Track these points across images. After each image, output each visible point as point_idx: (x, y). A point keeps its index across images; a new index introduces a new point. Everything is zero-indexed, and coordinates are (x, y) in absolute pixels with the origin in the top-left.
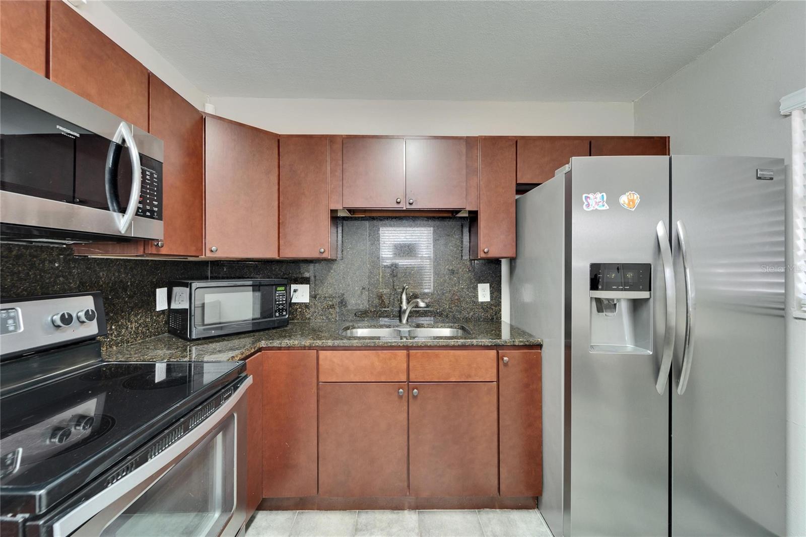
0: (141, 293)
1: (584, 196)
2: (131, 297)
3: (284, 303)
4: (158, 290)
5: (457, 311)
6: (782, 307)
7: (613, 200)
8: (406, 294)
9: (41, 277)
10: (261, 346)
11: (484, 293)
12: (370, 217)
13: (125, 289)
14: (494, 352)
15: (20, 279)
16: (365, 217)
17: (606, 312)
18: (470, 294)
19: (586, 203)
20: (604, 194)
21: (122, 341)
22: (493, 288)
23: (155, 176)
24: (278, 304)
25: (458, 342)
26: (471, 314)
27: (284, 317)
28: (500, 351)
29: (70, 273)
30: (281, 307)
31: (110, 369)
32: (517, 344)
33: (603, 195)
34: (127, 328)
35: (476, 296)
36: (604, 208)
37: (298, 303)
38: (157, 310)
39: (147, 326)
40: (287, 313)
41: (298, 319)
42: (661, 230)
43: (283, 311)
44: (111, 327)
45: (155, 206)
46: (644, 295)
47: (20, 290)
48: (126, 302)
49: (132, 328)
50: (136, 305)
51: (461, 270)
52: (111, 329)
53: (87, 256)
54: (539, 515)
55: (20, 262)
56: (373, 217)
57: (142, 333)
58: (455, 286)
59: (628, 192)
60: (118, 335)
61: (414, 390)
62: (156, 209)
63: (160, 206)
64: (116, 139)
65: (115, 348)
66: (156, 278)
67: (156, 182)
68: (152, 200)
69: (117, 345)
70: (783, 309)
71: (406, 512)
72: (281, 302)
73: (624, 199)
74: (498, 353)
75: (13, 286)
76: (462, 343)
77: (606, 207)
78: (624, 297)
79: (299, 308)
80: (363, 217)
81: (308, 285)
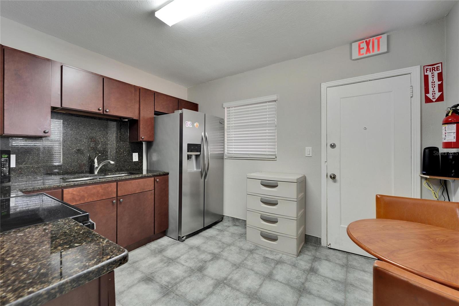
1: (186, 122)
5: (123, 166)
6: (222, 156)
7: (193, 124)
11: (135, 157)
12: (69, 113)
14: (153, 178)
16: (66, 113)
17: (190, 159)
18: (129, 158)
19: (186, 124)
22: (140, 155)
24: (3, 167)
26: (130, 167)
28: (155, 178)
30: (5, 169)
32: (161, 174)
33: (190, 122)
35: (132, 159)
36: (191, 127)
42: (203, 134)
46: (198, 153)
51: (125, 146)
54: (167, 237)
56: (72, 114)
58: (122, 154)
59: (196, 122)
70: (223, 157)
72: (5, 166)
73: (195, 124)
74: (154, 178)
77: (191, 126)
78: (194, 154)
80: (64, 113)
81: (15, 155)
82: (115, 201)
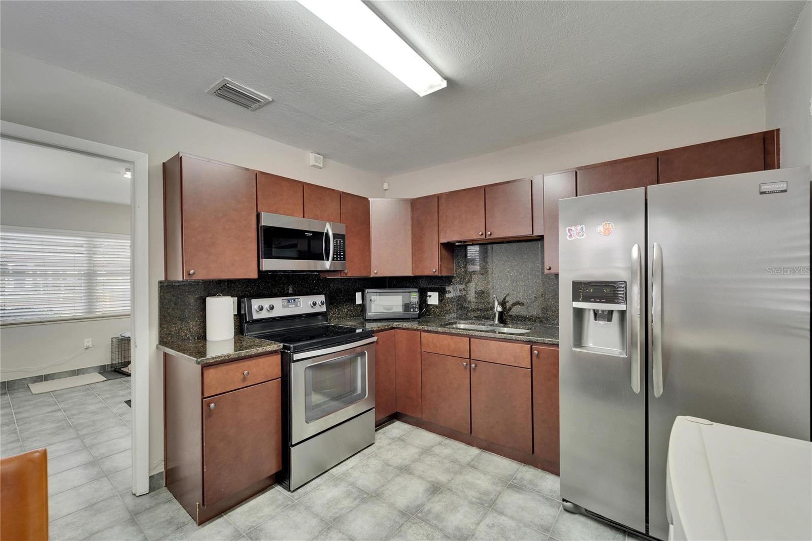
0: (348, 295)
1: (567, 229)
2: (343, 296)
3: (416, 304)
4: (357, 293)
8: (497, 300)
10: (393, 326)
13: (341, 292)
14: (529, 346)
17: (599, 320)
19: (569, 234)
20: (584, 226)
23: (342, 241)
24: (411, 304)
25: (502, 335)
27: (416, 313)
28: (533, 346)
29: (319, 285)
30: (414, 306)
33: (582, 227)
37: (432, 305)
38: (357, 304)
39: (352, 311)
40: (418, 310)
41: (432, 315)
43: (415, 308)
48: (342, 299)
49: (344, 311)
50: (346, 300)
57: (350, 314)
59: (604, 222)
60: (338, 314)
61: (474, 364)
62: (342, 256)
63: (344, 255)
64: (325, 231)
66: (356, 287)
67: (342, 244)
68: (341, 253)
71: (474, 448)
72: (413, 303)
74: (531, 348)
76: (504, 337)
77: (585, 236)
79: (433, 308)
81: (438, 293)
82: (465, 364)
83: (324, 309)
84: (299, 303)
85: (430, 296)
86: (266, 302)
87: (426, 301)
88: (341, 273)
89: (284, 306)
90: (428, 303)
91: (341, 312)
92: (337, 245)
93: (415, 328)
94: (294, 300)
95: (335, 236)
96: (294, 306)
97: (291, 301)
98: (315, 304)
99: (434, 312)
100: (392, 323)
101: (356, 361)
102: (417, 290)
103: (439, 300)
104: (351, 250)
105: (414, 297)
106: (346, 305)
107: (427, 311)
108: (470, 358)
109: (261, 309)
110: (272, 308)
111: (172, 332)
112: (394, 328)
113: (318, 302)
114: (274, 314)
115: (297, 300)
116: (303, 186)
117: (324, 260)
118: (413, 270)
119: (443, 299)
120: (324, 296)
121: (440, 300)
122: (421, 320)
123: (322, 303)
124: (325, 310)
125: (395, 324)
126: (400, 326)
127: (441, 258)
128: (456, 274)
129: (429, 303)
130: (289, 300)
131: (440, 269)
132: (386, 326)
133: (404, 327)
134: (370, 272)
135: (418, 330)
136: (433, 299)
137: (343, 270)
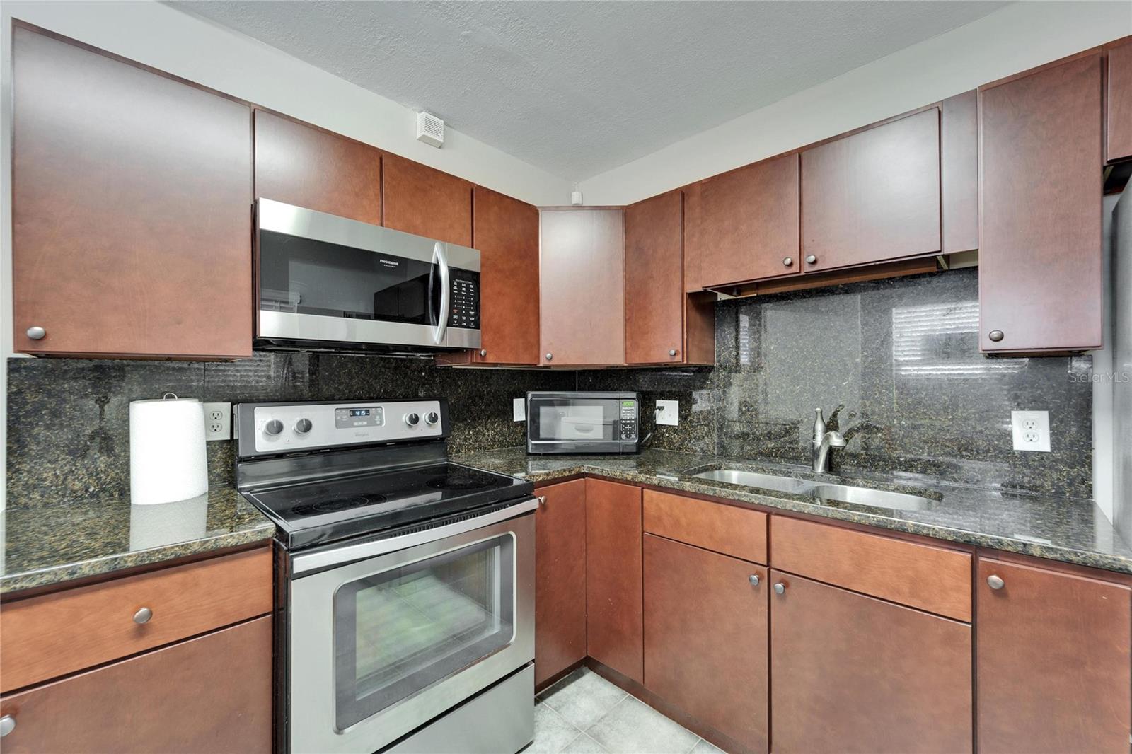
0: (497, 402)
2: (487, 405)
3: (633, 424)
4: (514, 400)
9: (412, 384)
10: (582, 471)
11: (1029, 432)
12: (764, 296)
13: (481, 398)
14: (967, 557)
15: (398, 385)
16: (757, 296)
21: (479, 447)
22: (1062, 421)
23: (472, 286)
24: (624, 424)
25: (869, 517)
27: (631, 441)
28: (980, 559)
29: (433, 381)
30: (628, 427)
31: (469, 472)
32: (1037, 553)
34: (484, 434)
35: (1006, 438)
37: (665, 425)
38: (515, 420)
39: (504, 435)
40: (636, 436)
41: (665, 447)
43: (631, 433)
44: (469, 432)
45: (472, 316)
47: (397, 394)
48: (483, 410)
49: (489, 435)
50: (492, 413)
52: (469, 434)
53: (451, 367)
55: (398, 371)
56: (770, 294)
57: (500, 442)
58: (946, 412)
60: (476, 441)
61: (780, 582)
62: (472, 319)
63: (477, 315)
64: (434, 260)
65: (473, 452)
66: (513, 387)
67: (472, 292)
68: (468, 311)
69: (475, 449)
72: (628, 422)
74: (973, 562)
75: (393, 391)
76: (878, 521)
79: (666, 432)
80: (754, 297)
81: (677, 402)
82: (755, 577)
83: (437, 430)
84: (378, 417)
85: (661, 408)
86: (290, 415)
87: (653, 418)
88: (472, 354)
89: (339, 424)
90: (657, 423)
91: (481, 437)
92: (459, 294)
93: (629, 478)
94: (367, 412)
95: (454, 273)
96: (365, 423)
97: (358, 413)
98: (415, 420)
99: (670, 442)
100: (580, 463)
101: (492, 554)
102: (634, 395)
103: (680, 416)
104: (494, 306)
105: (629, 409)
106: (493, 424)
107: (654, 437)
108: (768, 565)
109: (277, 428)
110: (307, 427)
111: (45, 480)
112: (583, 475)
113: (424, 417)
114: (312, 441)
115: (373, 411)
116: (381, 159)
117: (430, 324)
118: (626, 353)
119: (689, 415)
120: (437, 403)
121: (683, 418)
122: (641, 457)
123: (433, 419)
124: (440, 433)
125: (586, 466)
126: (596, 472)
127: (689, 327)
128: (719, 361)
129: (659, 421)
130: (353, 413)
131: (686, 350)
132: (565, 471)
133: (605, 474)
134: (538, 357)
135: (636, 484)
136: (668, 413)
137: (477, 349)
